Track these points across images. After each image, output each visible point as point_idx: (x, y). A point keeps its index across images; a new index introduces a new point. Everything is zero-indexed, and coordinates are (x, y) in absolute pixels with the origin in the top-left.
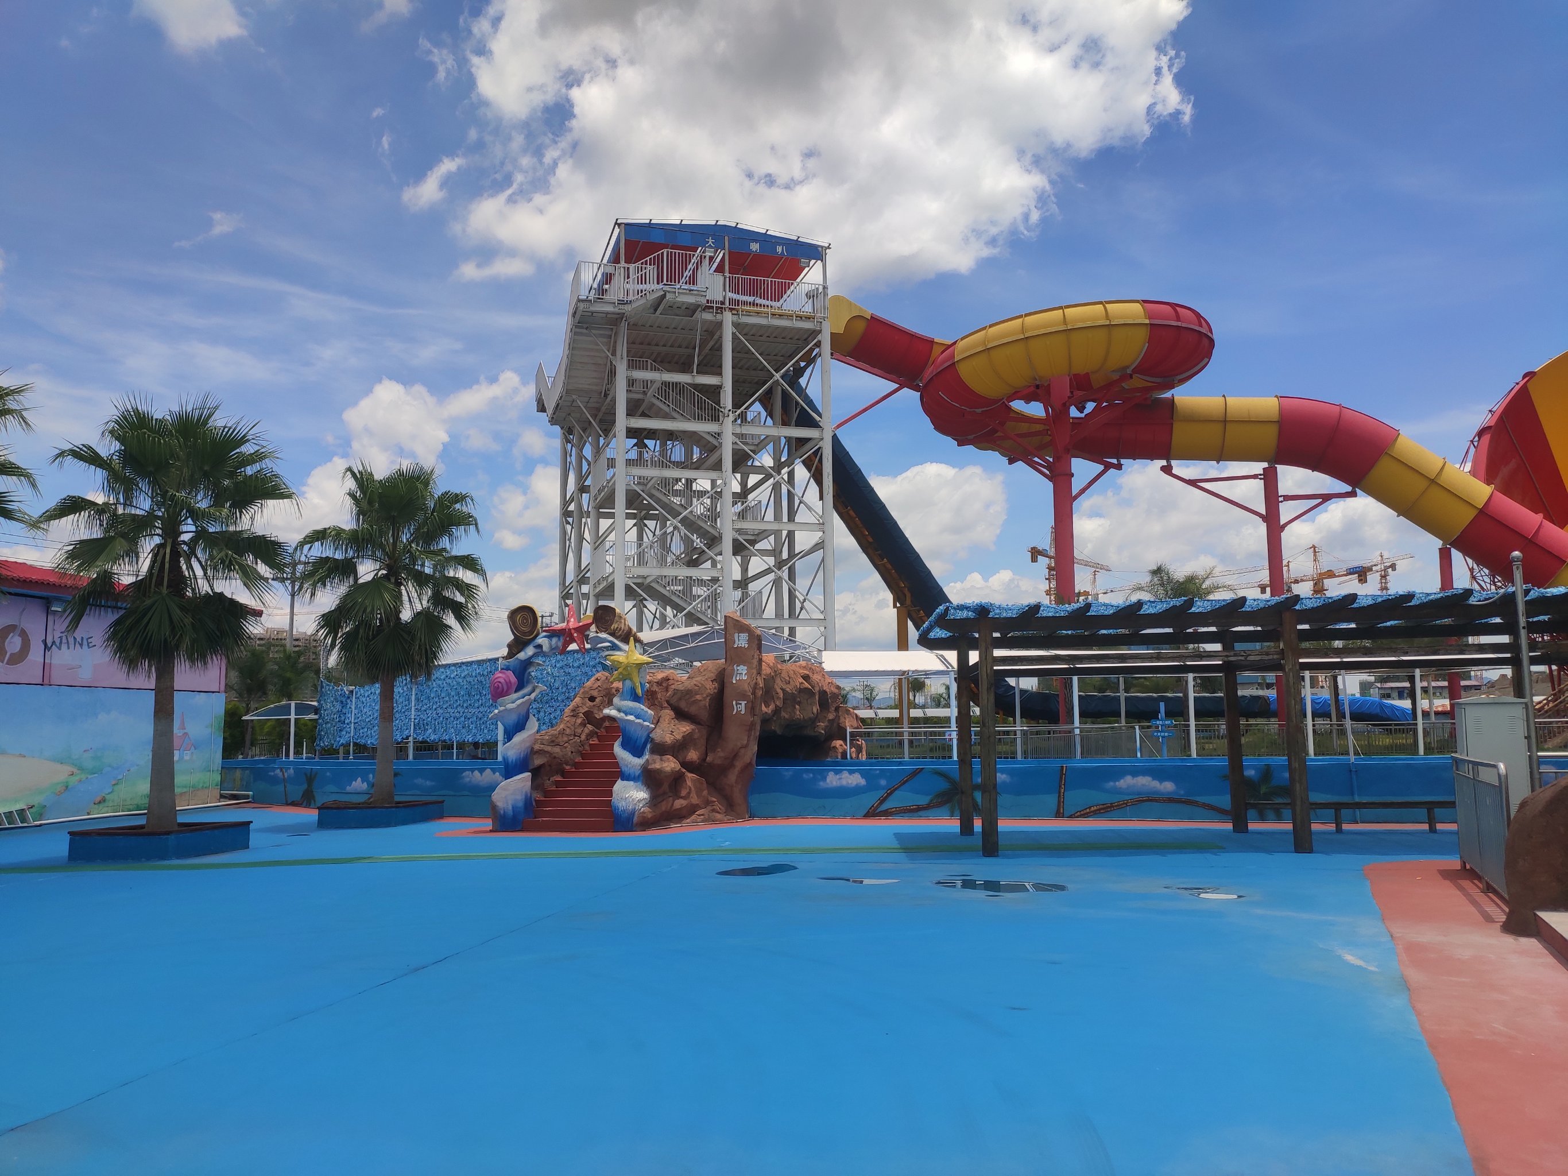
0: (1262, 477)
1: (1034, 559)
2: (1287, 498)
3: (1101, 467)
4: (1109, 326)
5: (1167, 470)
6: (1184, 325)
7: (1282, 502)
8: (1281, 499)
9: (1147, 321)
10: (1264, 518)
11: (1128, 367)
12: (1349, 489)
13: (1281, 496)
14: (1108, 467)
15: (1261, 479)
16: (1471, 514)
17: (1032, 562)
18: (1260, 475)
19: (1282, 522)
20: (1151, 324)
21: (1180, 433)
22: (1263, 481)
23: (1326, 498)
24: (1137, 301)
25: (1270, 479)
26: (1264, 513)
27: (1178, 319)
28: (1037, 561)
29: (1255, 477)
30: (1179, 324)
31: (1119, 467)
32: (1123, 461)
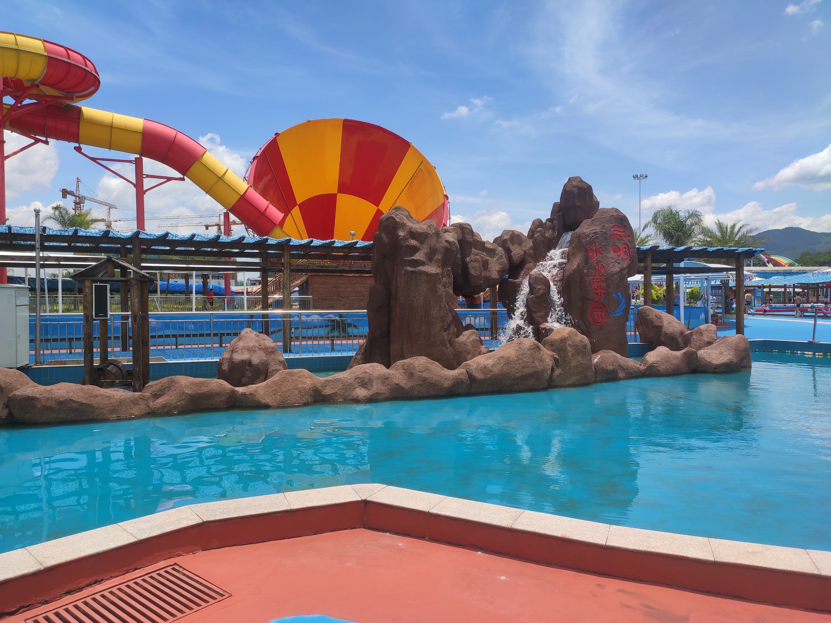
0: (134, 162)
1: (64, 196)
2: (148, 176)
3: (33, 141)
4: (17, 50)
5: (78, 149)
6: (73, 62)
7: (145, 178)
8: (144, 176)
9: (46, 54)
10: (135, 186)
11: (36, 80)
12: (181, 176)
13: (145, 175)
14: (37, 141)
15: (134, 163)
16: (237, 198)
17: (63, 198)
18: (133, 161)
19: (145, 189)
20: (49, 57)
21: (83, 130)
22: (134, 165)
23: (169, 179)
24: (40, 40)
25: (138, 164)
26: (135, 183)
27: (69, 58)
28: (66, 198)
29: (130, 162)
30: (69, 61)
31: (46, 143)
32: (49, 140)
